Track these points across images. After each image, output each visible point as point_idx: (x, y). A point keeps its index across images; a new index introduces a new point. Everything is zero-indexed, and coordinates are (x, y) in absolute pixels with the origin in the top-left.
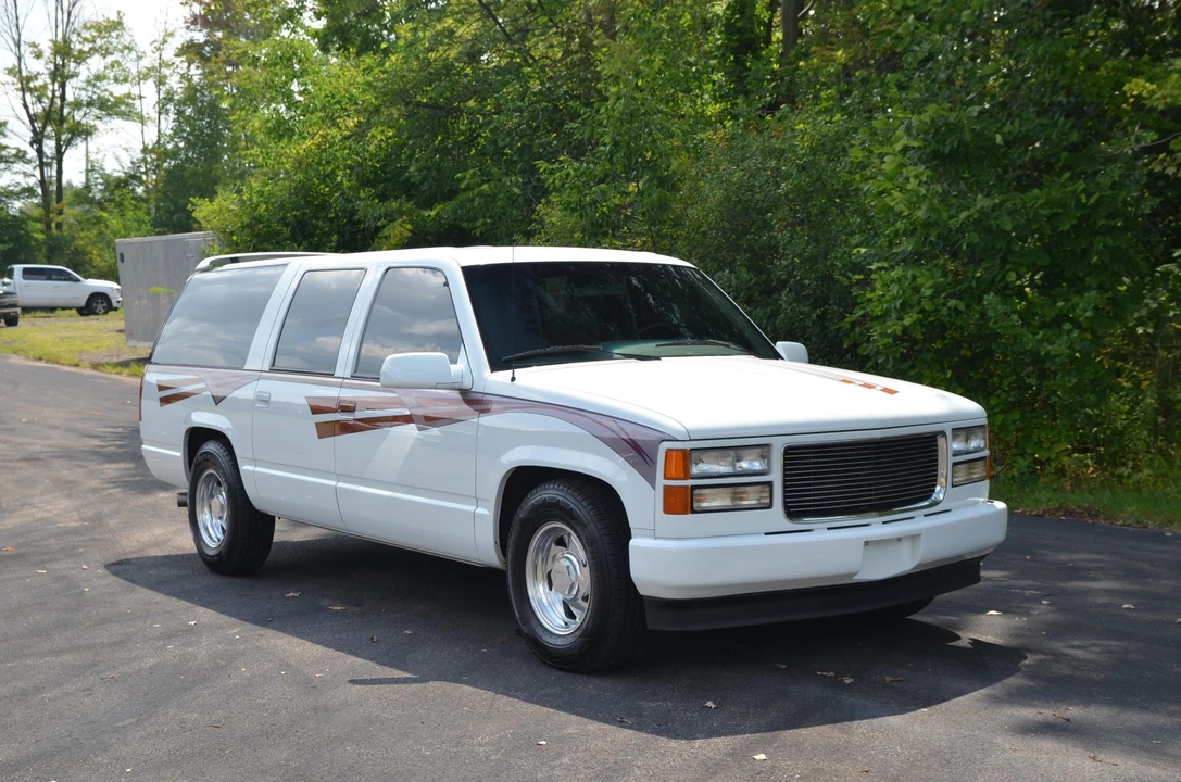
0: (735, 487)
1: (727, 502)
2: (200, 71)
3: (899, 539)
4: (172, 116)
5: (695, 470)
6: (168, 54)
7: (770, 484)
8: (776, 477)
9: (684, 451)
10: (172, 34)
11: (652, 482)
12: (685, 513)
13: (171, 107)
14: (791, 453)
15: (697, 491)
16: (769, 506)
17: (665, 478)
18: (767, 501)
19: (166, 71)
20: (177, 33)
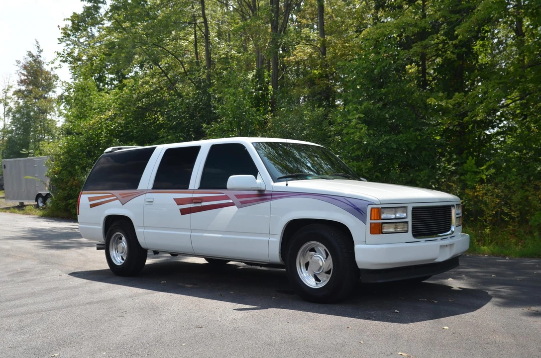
0: (396, 223)
1: (392, 230)
2: (22, 101)
3: (447, 246)
4: (11, 118)
5: (383, 216)
6: (10, 94)
7: (407, 222)
8: (409, 219)
9: (378, 208)
10: (11, 87)
11: (365, 222)
12: (379, 234)
13: (10, 114)
14: (416, 210)
15: (383, 225)
16: (407, 232)
17: (371, 219)
18: (406, 229)
19: (9, 101)
20: (14, 86)
